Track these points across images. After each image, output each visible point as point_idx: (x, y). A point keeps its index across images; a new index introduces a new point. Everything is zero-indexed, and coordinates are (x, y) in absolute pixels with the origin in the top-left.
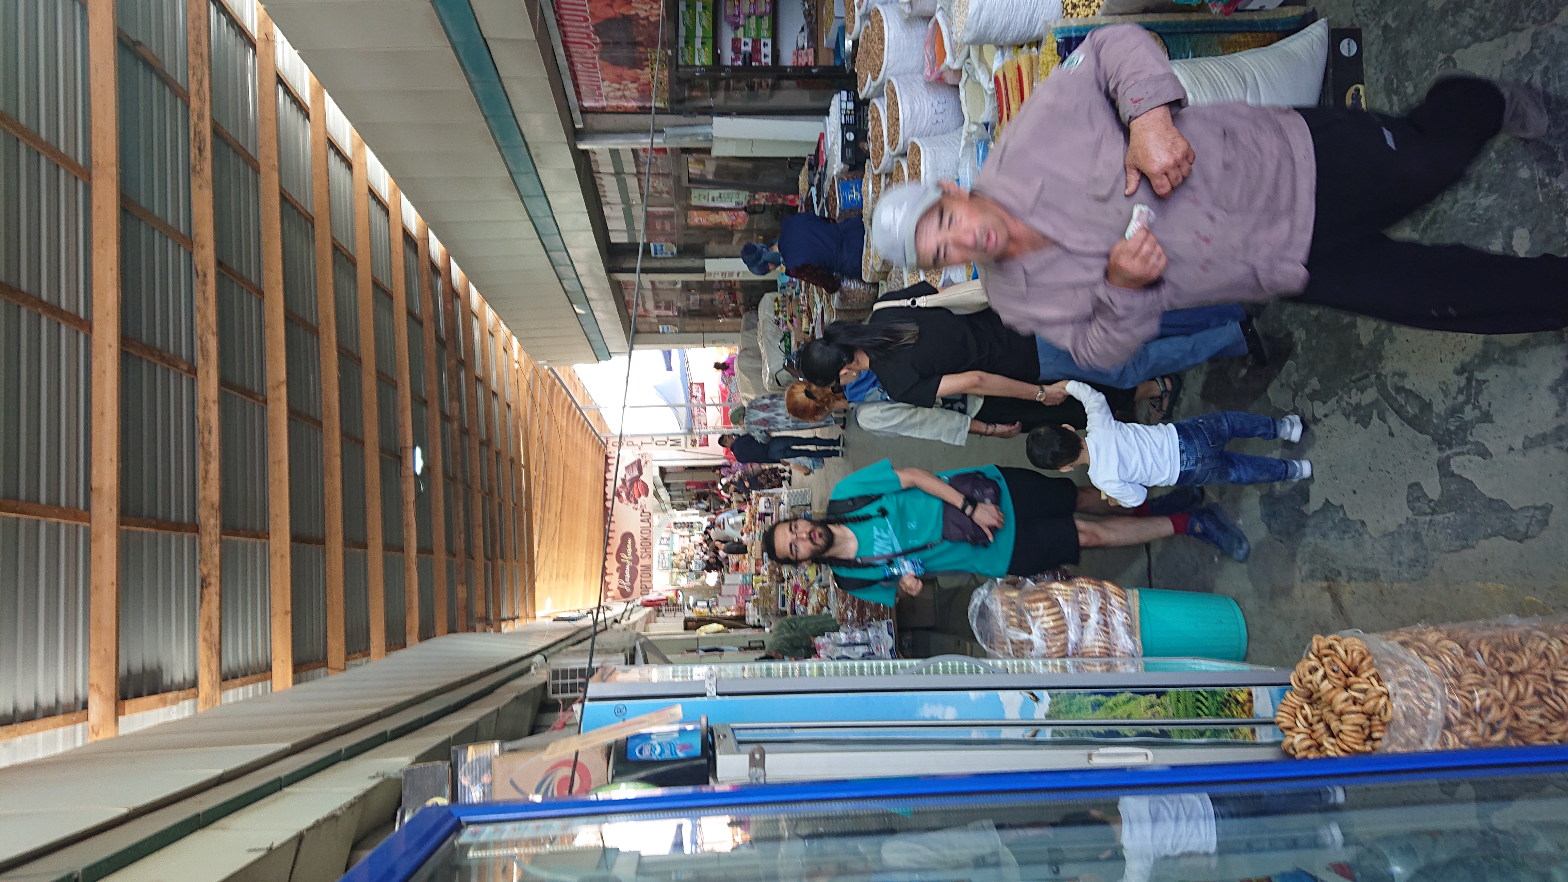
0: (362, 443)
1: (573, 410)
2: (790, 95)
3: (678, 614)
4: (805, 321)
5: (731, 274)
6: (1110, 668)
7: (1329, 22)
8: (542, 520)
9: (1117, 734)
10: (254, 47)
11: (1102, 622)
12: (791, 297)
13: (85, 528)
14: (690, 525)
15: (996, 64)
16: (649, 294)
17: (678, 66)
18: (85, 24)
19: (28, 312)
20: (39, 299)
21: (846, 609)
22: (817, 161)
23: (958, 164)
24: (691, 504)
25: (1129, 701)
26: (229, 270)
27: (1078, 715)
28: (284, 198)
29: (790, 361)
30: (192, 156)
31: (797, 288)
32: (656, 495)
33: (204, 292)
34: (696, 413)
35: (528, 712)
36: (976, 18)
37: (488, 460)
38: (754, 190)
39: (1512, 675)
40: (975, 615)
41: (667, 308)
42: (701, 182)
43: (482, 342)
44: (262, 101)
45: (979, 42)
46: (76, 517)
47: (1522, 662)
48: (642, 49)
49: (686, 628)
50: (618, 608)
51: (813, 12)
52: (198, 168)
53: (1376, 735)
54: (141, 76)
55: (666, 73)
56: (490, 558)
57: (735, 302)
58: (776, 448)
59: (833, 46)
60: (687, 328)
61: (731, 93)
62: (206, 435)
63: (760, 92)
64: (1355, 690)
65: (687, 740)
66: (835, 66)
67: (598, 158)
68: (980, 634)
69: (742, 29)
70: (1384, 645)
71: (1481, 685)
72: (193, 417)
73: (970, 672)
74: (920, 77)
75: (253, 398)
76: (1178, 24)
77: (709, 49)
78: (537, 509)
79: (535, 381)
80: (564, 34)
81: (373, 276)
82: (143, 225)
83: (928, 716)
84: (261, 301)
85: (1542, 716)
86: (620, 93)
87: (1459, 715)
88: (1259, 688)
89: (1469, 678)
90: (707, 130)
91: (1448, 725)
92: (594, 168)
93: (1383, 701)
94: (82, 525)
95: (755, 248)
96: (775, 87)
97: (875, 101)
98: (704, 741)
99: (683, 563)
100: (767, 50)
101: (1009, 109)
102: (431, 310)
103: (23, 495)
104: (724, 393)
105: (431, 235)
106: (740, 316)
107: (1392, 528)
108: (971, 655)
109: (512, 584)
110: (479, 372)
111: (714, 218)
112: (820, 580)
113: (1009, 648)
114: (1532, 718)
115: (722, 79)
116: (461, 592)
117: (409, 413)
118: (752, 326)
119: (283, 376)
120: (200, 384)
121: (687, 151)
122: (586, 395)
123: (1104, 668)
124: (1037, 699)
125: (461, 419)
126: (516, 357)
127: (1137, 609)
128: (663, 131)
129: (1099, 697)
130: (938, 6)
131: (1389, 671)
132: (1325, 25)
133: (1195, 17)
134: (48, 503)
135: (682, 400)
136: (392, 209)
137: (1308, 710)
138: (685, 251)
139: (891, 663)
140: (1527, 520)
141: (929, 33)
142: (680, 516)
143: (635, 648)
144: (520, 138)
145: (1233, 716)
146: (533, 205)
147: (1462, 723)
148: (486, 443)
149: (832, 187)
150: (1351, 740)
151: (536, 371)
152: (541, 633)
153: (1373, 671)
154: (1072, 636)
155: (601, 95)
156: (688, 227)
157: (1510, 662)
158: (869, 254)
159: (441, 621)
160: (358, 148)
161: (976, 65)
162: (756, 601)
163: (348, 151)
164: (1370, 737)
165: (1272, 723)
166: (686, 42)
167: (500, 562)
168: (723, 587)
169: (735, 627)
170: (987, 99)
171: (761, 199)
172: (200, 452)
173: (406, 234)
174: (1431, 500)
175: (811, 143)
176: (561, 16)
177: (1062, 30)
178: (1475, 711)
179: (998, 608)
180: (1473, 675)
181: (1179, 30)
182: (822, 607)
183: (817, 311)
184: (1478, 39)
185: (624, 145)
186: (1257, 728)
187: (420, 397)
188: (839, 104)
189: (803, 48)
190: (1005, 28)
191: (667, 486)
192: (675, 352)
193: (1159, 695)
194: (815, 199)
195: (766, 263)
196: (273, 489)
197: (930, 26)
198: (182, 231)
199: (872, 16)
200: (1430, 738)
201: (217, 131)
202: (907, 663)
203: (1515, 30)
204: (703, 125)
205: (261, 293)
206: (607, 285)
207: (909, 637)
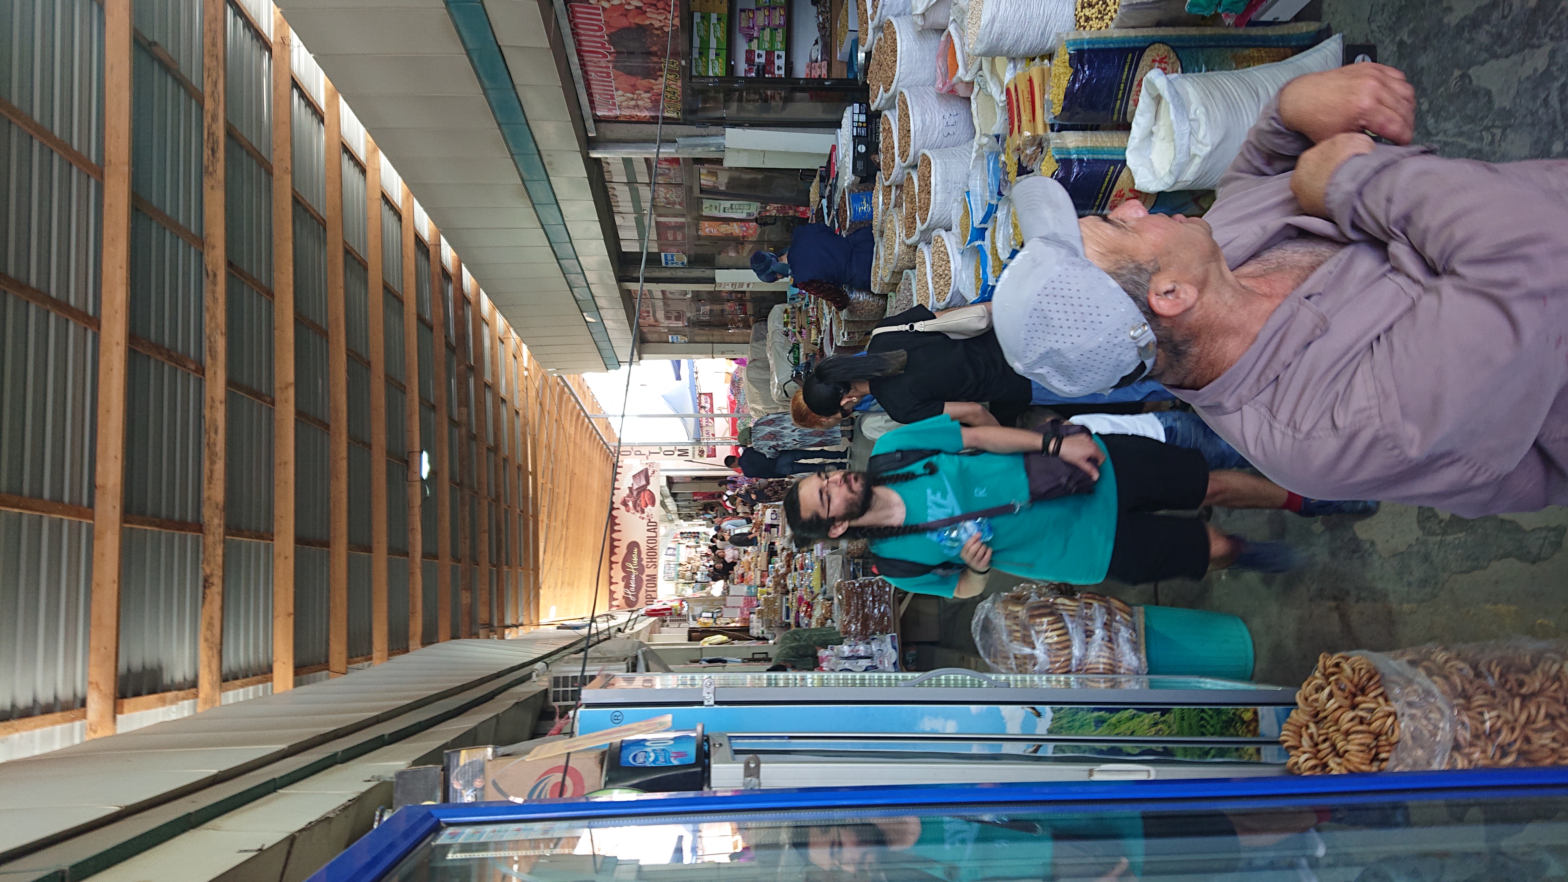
0: (370, 446)
1: (581, 417)
2: (803, 107)
3: (683, 625)
4: (814, 332)
5: (741, 285)
6: (1115, 684)
7: (1344, 38)
8: (548, 527)
9: (1119, 751)
10: (270, 51)
11: (1107, 639)
12: (800, 308)
13: (88, 524)
14: (696, 535)
15: (1008, 77)
16: (659, 304)
17: (691, 77)
18: (102, 24)
19: (37, 307)
20: (48, 296)
21: (850, 622)
22: (828, 173)
23: (968, 176)
24: (698, 515)
25: (1133, 717)
26: (241, 273)
27: (1080, 731)
28: (297, 201)
29: (798, 373)
30: (205, 157)
31: (807, 299)
32: (663, 504)
33: (213, 292)
34: (704, 424)
35: (528, 719)
36: (988, 30)
37: (496, 466)
38: (765, 201)
39: (1525, 698)
40: (979, 628)
41: (678, 318)
42: (713, 193)
43: (492, 348)
44: (277, 105)
45: (991, 53)
46: (80, 514)
47: (1534, 683)
48: (655, 59)
49: (690, 639)
50: (622, 618)
51: (827, 25)
52: (211, 169)
53: (1383, 756)
54: (156, 76)
55: (679, 83)
56: (497, 564)
57: (745, 313)
58: (785, 460)
59: (847, 59)
60: (697, 339)
61: (744, 104)
62: (213, 435)
63: (773, 103)
64: (1362, 709)
65: (682, 748)
66: (848, 79)
67: (611, 168)
68: (984, 648)
69: (756, 41)
70: (1393, 663)
71: (1491, 707)
72: (200, 416)
73: (973, 685)
74: (932, 89)
75: (260, 398)
76: (1192, 38)
77: (722, 61)
78: (543, 517)
79: (544, 388)
80: (579, 44)
81: (384, 280)
82: (154, 225)
83: (928, 729)
84: (270, 303)
85: (1554, 739)
86: (633, 103)
87: (1468, 736)
88: (1265, 708)
89: (1479, 699)
90: (719, 140)
91: (1457, 747)
92: (607, 177)
93: (1390, 720)
94: (85, 521)
95: (764, 256)
96: (787, 100)
97: (887, 112)
98: (699, 748)
99: (689, 574)
100: (781, 62)
101: (1020, 121)
102: (442, 316)
103: (26, 490)
104: (732, 403)
105: (443, 241)
106: (749, 327)
107: (1402, 548)
108: (976, 669)
109: (517, 592)
110: (488, 378)
111: (725, 229)
112: (825, 593)
113: (1013, 663)
114: (1543, 742)
115: (736, 90)
116: (465, 598)
117: (417, 417)
118: (761, 337)
119: (291, 378)
120: (207, 384)
121: (698, 161)
122: (595, 404)
123: (1109, 684)
124: (1039, 715)
125: (469, 425)
126: (525, 365)
127: (1142, 626)
128: (675, 142)
129: (1102, 713)
130: (951, 18)
131: (1397, 691)
132: (1340, 41)
133: (1209, 31)
134: (52, 499)
135: (691, 411)
136: (404, 215)
137: (1313, 728)
138: (695, 261)
139: (893, 676)
140: (1541, 541)
141: (942, 46)
142: (686, 526)
143: (636, 657)
144: (533, 145)
145: (1238, 735)
146: (544, 212)
147: (1471, 745)
148: (495, 449)
149: (843, 198)
150: (1357, 760)
151: (545, 379)
152: (545, 640)
153: (1380, 691)
154: (1076, 651)
155: (614, 104)
156: (699, 237)
157: (1521, 684)
158: (878, 266)
159: (444, 626)
160: (372, 153)
161: (988, 78)
162: (760, 612)
163: (362, 156)
164: (1375, 758)
165: (1277, 743)
166: (700, 53)
167: (505, 568)
168: (728, 598)
169: (740, 639)
170: (998, 111)
171: (772, 210)
172: (206, 452)
173: (418, 239)
174: (1442, 521)
175: (825, 155)
176: (576, 25)
177: (1075, 42)
178: (1484, 732)
179: (1001, 622)
180: (1483, 697)
181: (1193, 44)
182: (827, 619)
183: (825, 323)
184: (1495, 56)
185: (637, 154)
186: (1263, 747)
187: (428, 401)
188: (851, 116)
189: (816, 61)
190: (1017, 41)
191: (674, 495)
192: (684, 363)
193: (1164, 712)
194: (825, 211)
195: (774, 273)
196: (278, 491)
197: (943, 38)
198: (193, 231)
199: (886, 28)
200: (1438, 759)
201: (230, 133)
202: (909, 675)
203: (1533, 47)
204: (716, 135)
205: (271, 294)
206: (617, 294)
207: (913, 652)
